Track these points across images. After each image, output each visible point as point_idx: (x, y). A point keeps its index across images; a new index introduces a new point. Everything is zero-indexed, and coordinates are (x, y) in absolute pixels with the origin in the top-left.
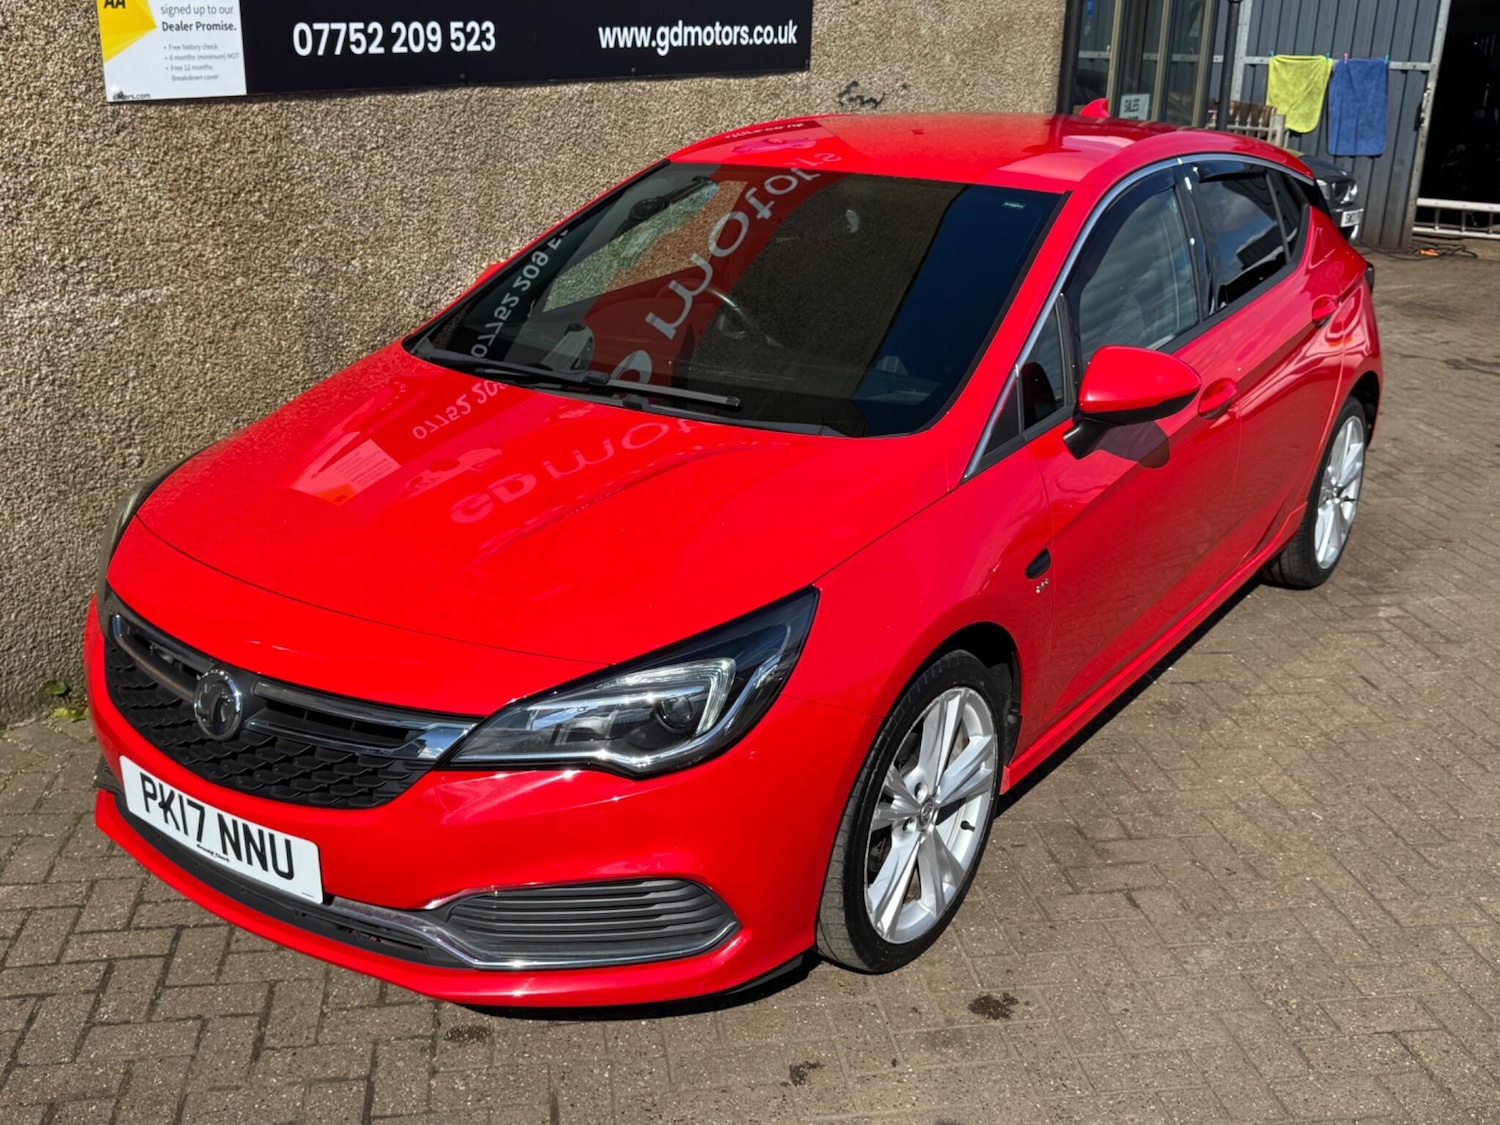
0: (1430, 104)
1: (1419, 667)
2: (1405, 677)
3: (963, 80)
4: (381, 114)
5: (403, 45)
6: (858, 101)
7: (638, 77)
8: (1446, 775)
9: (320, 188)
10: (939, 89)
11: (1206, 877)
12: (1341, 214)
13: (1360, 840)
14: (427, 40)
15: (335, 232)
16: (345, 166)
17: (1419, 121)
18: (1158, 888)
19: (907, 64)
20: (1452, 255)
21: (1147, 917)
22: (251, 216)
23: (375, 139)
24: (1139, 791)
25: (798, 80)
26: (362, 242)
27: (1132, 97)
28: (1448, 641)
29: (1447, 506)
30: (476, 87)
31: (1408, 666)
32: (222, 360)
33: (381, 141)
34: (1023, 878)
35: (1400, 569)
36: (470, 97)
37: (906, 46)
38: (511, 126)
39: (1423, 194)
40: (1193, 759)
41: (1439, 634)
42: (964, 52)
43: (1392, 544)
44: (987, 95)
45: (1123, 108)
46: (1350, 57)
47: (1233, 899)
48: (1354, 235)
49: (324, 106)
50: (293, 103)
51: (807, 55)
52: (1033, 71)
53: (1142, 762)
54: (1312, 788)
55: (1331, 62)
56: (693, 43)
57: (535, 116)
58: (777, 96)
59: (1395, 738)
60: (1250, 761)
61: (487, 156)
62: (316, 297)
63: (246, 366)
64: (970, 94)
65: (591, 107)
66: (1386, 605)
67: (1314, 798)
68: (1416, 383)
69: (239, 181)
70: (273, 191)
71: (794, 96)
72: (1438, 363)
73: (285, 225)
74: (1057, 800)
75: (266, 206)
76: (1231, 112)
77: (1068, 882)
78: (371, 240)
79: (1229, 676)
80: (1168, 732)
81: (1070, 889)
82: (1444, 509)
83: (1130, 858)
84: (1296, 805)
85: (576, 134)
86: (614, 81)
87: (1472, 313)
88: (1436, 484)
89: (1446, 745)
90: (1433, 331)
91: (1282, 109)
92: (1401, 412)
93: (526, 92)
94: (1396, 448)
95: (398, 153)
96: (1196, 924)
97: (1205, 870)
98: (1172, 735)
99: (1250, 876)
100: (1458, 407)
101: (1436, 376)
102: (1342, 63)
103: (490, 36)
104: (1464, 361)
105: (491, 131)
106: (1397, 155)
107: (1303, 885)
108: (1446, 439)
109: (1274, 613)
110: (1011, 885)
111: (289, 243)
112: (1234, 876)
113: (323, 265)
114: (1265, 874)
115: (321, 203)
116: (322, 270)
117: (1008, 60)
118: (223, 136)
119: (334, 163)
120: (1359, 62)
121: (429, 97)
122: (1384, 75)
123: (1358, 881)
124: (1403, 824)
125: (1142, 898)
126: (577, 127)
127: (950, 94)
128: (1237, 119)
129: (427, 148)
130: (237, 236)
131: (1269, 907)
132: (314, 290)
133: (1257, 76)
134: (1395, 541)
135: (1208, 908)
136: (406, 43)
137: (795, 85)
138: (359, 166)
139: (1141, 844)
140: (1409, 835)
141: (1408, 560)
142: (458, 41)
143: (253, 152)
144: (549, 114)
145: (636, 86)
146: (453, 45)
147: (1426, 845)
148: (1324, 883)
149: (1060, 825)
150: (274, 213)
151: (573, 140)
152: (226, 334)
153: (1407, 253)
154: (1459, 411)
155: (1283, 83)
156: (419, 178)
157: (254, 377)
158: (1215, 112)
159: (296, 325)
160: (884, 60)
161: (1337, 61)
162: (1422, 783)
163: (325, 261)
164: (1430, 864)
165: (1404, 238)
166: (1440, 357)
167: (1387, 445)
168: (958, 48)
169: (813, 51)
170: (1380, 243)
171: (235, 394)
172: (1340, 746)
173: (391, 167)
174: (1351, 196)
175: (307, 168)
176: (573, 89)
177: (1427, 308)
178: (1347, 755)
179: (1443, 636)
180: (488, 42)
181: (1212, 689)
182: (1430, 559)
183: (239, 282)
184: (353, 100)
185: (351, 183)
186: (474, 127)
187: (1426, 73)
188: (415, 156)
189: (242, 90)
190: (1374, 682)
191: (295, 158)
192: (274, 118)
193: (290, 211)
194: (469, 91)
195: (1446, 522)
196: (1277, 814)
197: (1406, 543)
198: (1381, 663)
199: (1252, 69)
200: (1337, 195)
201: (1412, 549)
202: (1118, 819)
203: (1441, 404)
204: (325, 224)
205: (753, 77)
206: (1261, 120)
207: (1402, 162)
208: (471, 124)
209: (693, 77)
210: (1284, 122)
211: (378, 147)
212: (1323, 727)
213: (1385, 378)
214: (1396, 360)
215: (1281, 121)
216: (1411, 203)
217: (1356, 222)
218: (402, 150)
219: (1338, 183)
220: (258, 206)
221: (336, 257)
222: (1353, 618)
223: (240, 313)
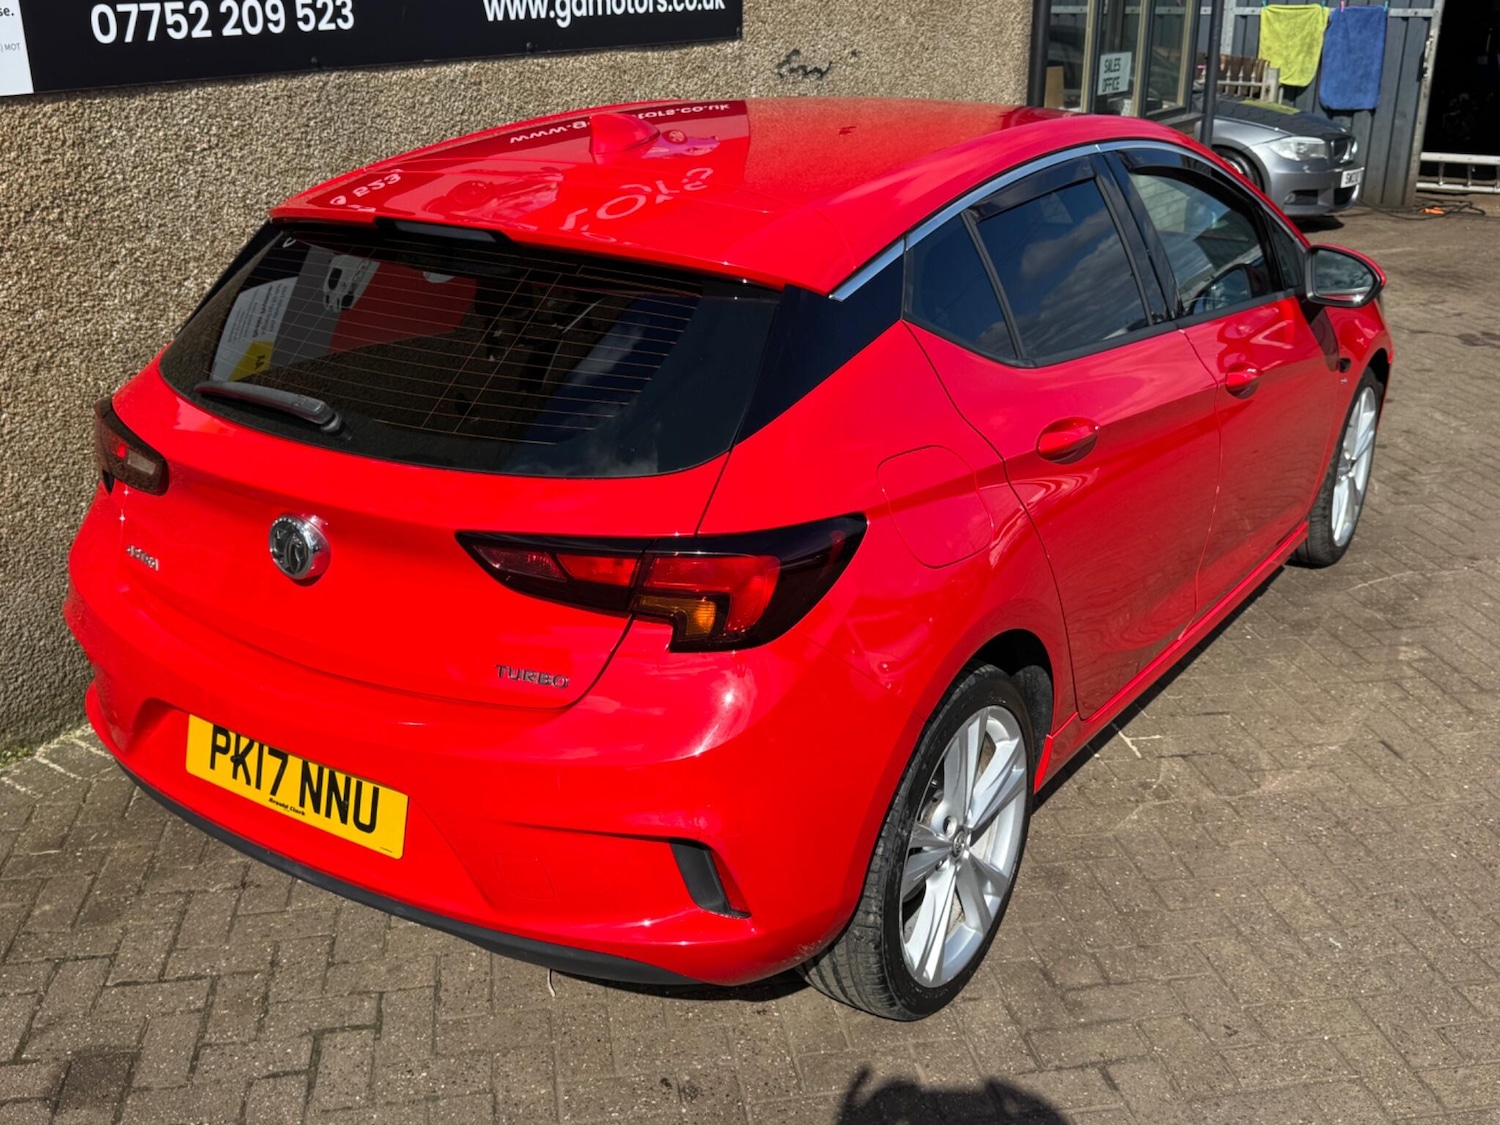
0: (1433, 53)
1: (1449, 726)
2: (1434, 740)
3: (922, 44)
4: (212, 108)
5: (235, 27)
6: (801, 72)
7: (535, 52)
8: (1489, 878)
9: (138, 199)
10: (894, 55)
11: (1199, 1040)
12: (1341, 174)
13: (1389, 977)
14: (266, 20)
15: (161, 249)
16: (169, 172)
17: (1422, 71)
18: (1142, 1058)
19: (856, 28)
20: (1458, 212)
21: (1128, 1104)
22: (50, 237)
23: (206, 139)
24: (1120, 912)
25: (729, 50)
26: (196, 259)
27: (1113, 56)
28: (1481, 690)
29: (1470, 513)
30: (332, 71)
31: (1437, 725)
32: (22, 409)
33: (214, 141)
34: (975, 1048)
35: (1421, 597)
36: (326, 84)
37: (855, 8)
38: (379, 116)
39: (1427, 148)
40: (1185, 864)
41: (1470, 680)
42: (922, 13)
43: (1411, 563)
44: (950, 60)
45: (1102, 68)
46: (1347, 5)
47: (1235, 1072)
48: (1355, 195)
49: (138, 102)
50: (97, 101)
51: (738, 22)
52: (1001, 32)
53: (1123, 869)
54: (1327, 901)
55: (1327, 11)
56: (600, 12)
57: (409, 102)
58: (705, 69)
59: (1426, 827)
60: (1253, 865)
61: (351, 151)
62: (141, 327)
63: (54, 414)
64: (931, 59)
65: (479, 90)
66: (1407, 644)
67: (1331, 917)
68: (1428, 363)
69: (31, 197)
70: (77, 205)
71: (725, 68)
72: (1450, 338)
73: (95, 245)
74: (1020, 929)
75: (69, 224)
76: (1222, 67)
77: (1031, 1054)
78: (208, 256)
79: (1227, 746)
80: (1155, 825)
81: (1032, 1064)
82: (1468, 518)
83: (1109, 1014)
84: (1310, 927)
85: (461, 121)
86: (505, 58)
87: (1485, 279)
88: (1456, 486)
89: (1486, 834)
90: (1443, 302)
91: (1276, 62)
92: (1413, 399)
93: (396, 76)
94: (1410, 442)
95: (237, 154)
96: (1189, 1112)
97: (1199, 1028)
98: (1160, 830)
99: (1254, 1037)
100: (1475, 391)
101: (1450, 354)
102: (1338, 11)
103: (346, 11)
104: (1479, 335)
105: (354, 122)
106: (1398, 108)
107: (1320, 1049)
108: (1464, 429)
109: (1278, 658)
110: (959, 1060)
111: (102, 266)
112: (1234, 1037)
113: (147, 288)
114: (1274, 1033)
115: (141, 217)
116: (147, 295)
117: (971, 20)
118: (7, 144)
119: (154, 169)
120: (1356, 10)
121: (274, 86)
122: (1383, 24)
123: (1389, 1040)
124: (1440, 951)
125: (1120, 1074)
126: (462, 114)
127: (907, 60)
128: (1229, 74)
129: (273, 146)
130: (33, 262)
131: (1279, 1083)
132: (137, 319)
133: (1249, 27)
134: (1413, 560)
135: (1202, 1088)
136: (239, 24)
137: (726, 57)
138: (187, 170)
139: (1122, 992)
140: (1448, 968)
141: (1429, 583)
142: (306, 20)
143: (48, 161)
144: (427, 100)
145: (533, 64)
146: (301, 25)
147: (1469, 982)
148: (1346, 1045)
149: (1023, 965)
150: (79, 233)
151: (457, 129)
152: (27, 377)
153: (1410, 212)
154: (1477, 395)
155: (1276, 35)
156: (265, 181)
157: (66, 425)
158: (1204, 67)
159: (117, 361)
160: (829, 25)
161: (1333, 9)
162: (1461, 891)
163: (150, 284)
164: (1476, 1011)
165: (1408, 196)
166: (1452, 332)
167: (1399, 440)
168: (915, 9)
169: (745, 17)
170: (1382, 201)
171: (42, 447)
172: (1360, 841)
173: (229, 170)
174: (1351, 153)
175: (120, 177)
176: (458, 68)
177: (1436, 275)
178: (1369, 852)
179: (1475, 684)
180: (345, 19)
181: (1207, 764)
182: (1455, 581)
183: (39, 315)
184: (176, 94)
185: (178, 191)
186: (332, 119)
187: (1428, 19)
188: (258, 155)
189: (29, 89)
190: (1397, 748)
191: (103, 165)
192: (74, 118)
193: (101, 228)
194: (324, 78)
195: (1470, 534)
196: (1286, 942)
197: (1425, 562)
198: (1404, 721)
199: (1243, 21)
200: (1336, 154)
201: (1433, 570)
202: (1093, 956)
203: (1456, 387)
204: (147, 241)
205: (674, 49)
206: (1253, 75)
207: (1404, 116)
208: (328, 115)
209: (603, 51)
210: (1278, 76)
211: (210, 148)
212: (1339, 813)
213: (1395, 358)
214: (1404, 337)
215: (1275, 75)
216: (1414, 158)
217: (1357, 182)
218: (241, 149)
219: (1336, 141)
220: (59, 225)
221: (164, 279)
222: (1370, 663)
223: (43, 351)
